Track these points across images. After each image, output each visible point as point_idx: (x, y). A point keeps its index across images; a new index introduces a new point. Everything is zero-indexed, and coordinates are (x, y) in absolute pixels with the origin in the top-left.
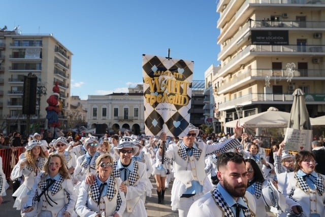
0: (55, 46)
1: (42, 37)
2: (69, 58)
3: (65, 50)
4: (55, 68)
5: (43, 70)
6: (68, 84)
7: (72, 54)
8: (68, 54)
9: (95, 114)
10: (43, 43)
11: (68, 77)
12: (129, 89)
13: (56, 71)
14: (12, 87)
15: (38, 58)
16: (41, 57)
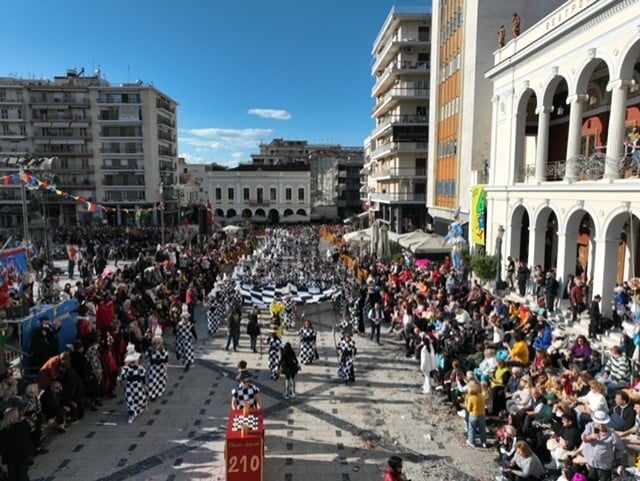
0: (157, 99)
1: (140, 90)
2: (173, 111)
3: (168, 102)
4: (159, 131)
5: (145, 136)
6: (176, 150)
7: (176, 104)
8: (171, 107)
9: (219, 196)
10: (142, 97)
11: (175, 141)
12: (261, 146)
13: (161, 136)
14: (104, 161)
15: (137, 119)
16: (141, 118)
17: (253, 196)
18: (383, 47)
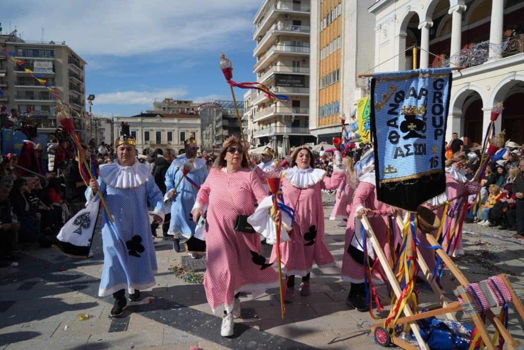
0: (69, 56)
1: (53, 47)
2: (82, 68)
3: (78, 60)
4: (70, 83)
6: (83, 101)
7: (85, 63)
8: (81, 64)
10: (55, 53)
11: (83, 92)
13: (71, 87)
14: (19, 106)
15: (51, 72)
16: (54, 71)
17: (153, 138)
18: (263, 18)
